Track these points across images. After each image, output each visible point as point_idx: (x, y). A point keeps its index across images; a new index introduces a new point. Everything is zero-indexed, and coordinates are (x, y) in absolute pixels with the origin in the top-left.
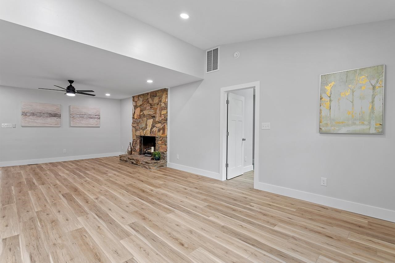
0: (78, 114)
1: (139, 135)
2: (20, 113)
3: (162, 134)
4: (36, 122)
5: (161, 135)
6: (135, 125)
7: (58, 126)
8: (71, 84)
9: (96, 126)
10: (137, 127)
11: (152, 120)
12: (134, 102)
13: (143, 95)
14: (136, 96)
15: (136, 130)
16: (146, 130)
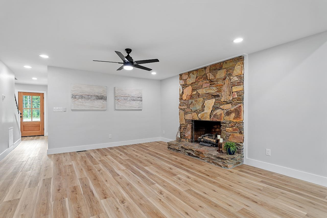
0: (122, 96)
1: (191, 119)
2: (70, 96)
3: (234, 119)
4: (85, 106)
5: (232, 119)
6: (183, 107)
7: (105, 109)
8: (128, 54)
9: (139, 109)
10: (187, 110)
11: (214, 100)
12: (181, 81)
13: (197, 70)
14: (185, 74)
15: (186, 113)
16: (203, 113)
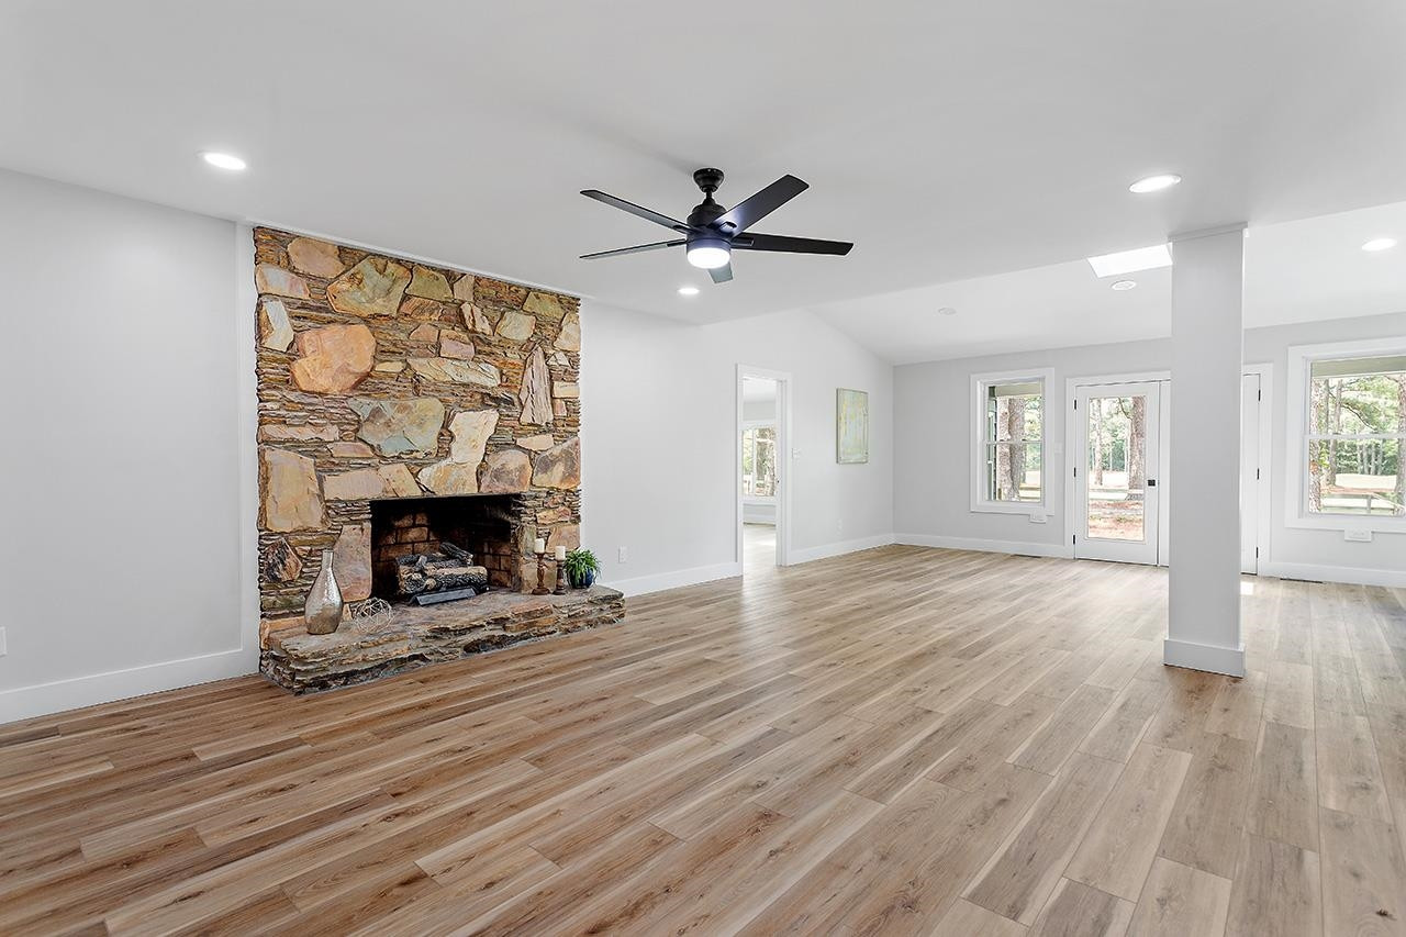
5: (555, 483)
8: (709, 196)
10: (342, 450)
11: (492, 416)
12: (282, 275)
13: (403, 264)
14: (314, 244)
15: (330, 468)
16: (444, 463)
